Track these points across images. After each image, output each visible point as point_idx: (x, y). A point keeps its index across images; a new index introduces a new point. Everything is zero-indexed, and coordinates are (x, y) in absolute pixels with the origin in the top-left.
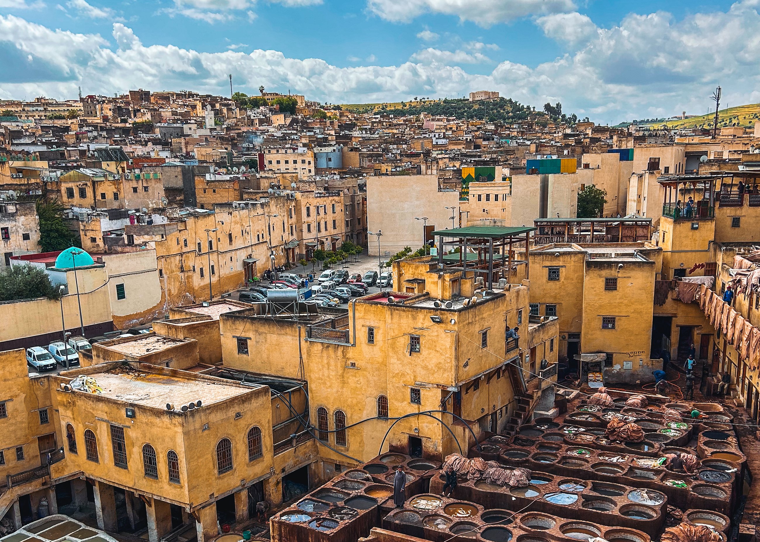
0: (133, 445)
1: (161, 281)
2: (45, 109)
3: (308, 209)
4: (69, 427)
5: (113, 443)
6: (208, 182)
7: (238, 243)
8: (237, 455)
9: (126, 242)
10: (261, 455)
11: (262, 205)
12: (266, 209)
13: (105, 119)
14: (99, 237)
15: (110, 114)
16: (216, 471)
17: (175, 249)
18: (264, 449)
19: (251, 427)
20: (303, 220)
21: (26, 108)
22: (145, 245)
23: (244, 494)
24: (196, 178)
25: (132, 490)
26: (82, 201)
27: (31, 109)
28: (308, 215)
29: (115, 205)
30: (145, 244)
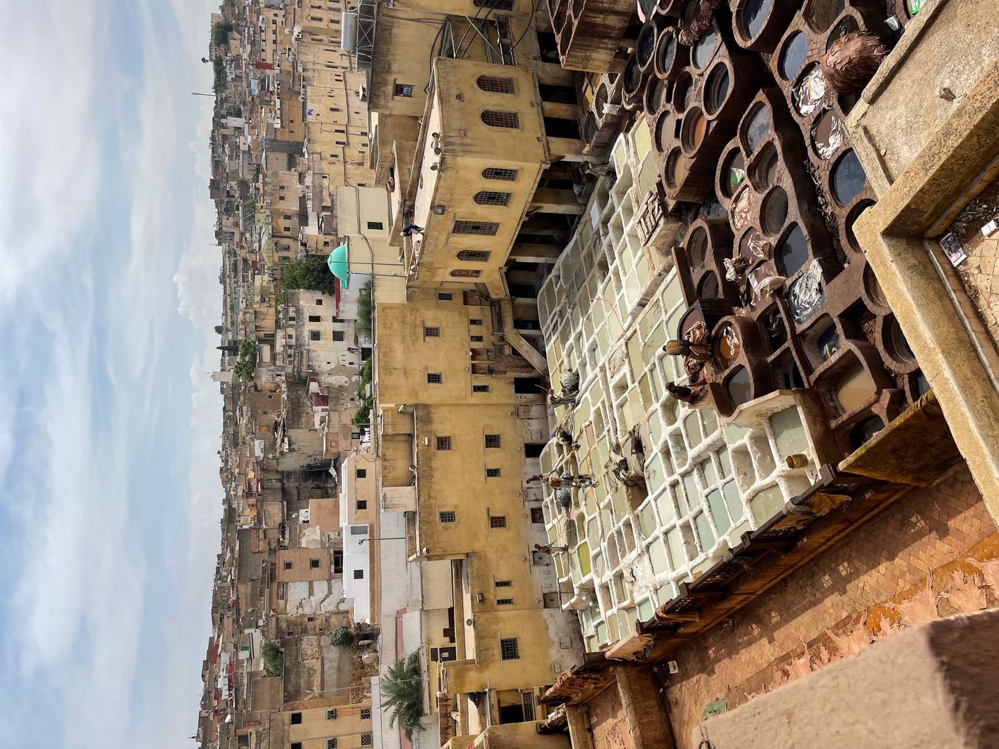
0: (474, 213)
1: (370, 187)
2: (229, 277)
3: (313, 19)
4: (453, 274)
5: (471, 233)
6: (282, 126)
7: (341, 104)
8: (502, 106)
9: (329, 214)
10: (510, 80)
11: (304, 70)
12: (310, 66)
13: (236, 225)
14: (323, 238)
15: (231, 220)
16: (514, 130)
17: (339, 167)
18: (504, 76)
19: (476, 86)
20: (326, 27)
21: (228, 292)
22: (332, 195)
23: (548, 106)
24: (278, 138)
25: (521, 223)
26: (292, 250)
27: (228, 289)
28: (320, 20)
29: (296, 220)
30: (330, 195)
